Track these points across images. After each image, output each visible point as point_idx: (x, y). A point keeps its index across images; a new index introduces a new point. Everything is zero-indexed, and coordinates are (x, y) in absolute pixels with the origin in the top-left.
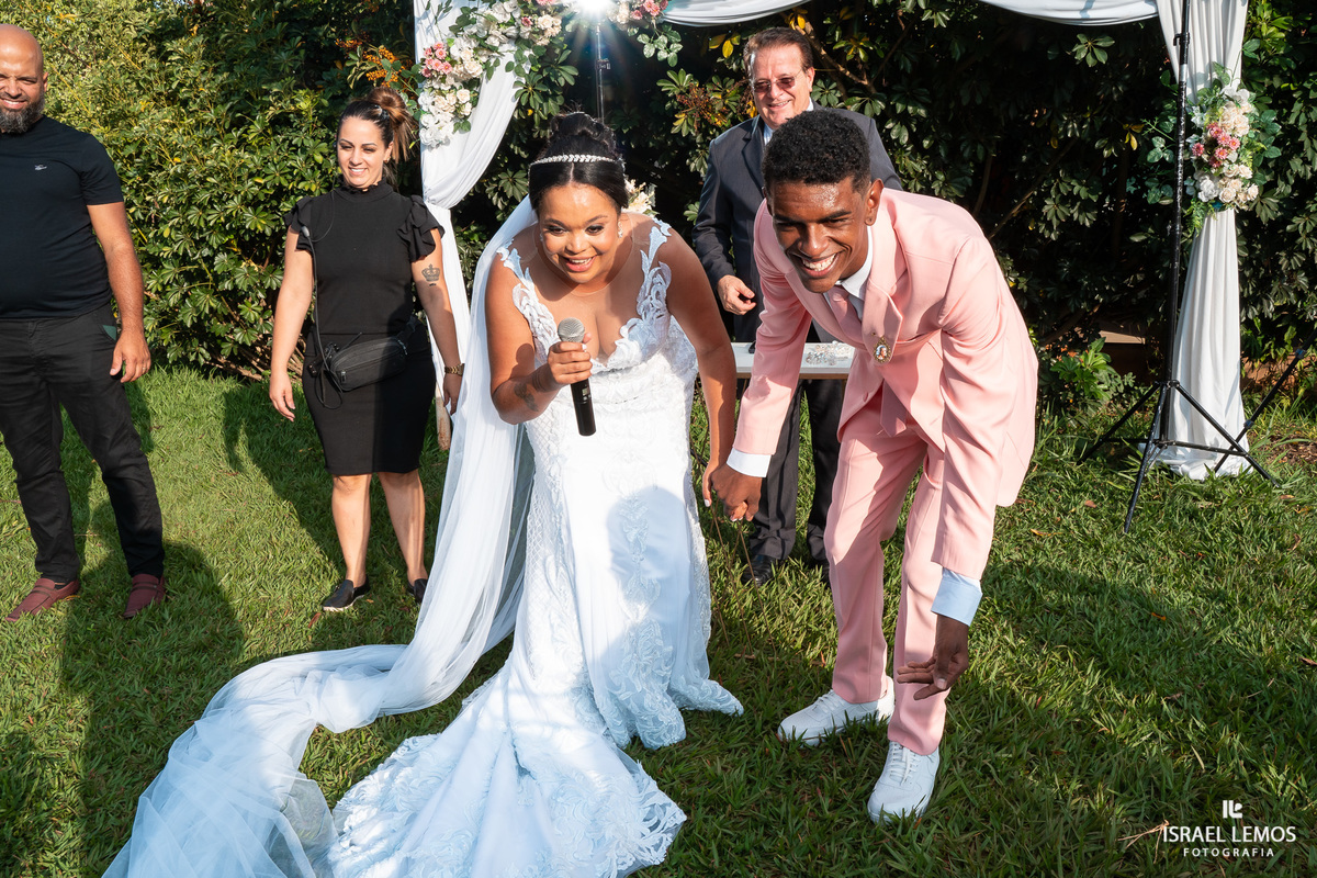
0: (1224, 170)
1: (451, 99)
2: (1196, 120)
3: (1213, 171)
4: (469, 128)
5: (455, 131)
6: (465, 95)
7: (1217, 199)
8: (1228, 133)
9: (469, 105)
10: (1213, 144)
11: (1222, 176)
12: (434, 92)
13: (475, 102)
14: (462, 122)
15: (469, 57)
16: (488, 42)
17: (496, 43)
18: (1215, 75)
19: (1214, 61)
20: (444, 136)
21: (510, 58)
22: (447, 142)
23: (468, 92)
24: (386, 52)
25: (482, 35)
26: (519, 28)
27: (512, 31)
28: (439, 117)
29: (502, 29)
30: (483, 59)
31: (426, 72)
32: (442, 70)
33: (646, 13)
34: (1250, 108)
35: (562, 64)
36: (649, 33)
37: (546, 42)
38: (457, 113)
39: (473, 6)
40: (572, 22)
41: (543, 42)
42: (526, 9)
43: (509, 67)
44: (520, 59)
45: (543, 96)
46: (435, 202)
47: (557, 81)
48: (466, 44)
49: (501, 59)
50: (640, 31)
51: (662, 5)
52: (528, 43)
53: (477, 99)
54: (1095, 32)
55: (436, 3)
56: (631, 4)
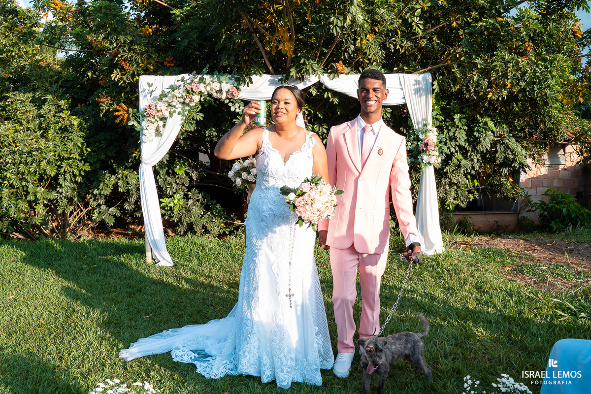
0: (430, 153)
1: (156, 124)
2: (420, 137)
3: (427, 153)
4: (162, 135)
5: (156, 136)
6: (161, 123)
7: (429, 162)
8: (431, 141)
9: (162, 127)
10: (426, 145)
11: (430, 155)
12: (148, 122)
13: (164, 126)
14: (158, 133)
15: (165, 109)
16: (172, 104)
17: (175, 104)
18: (424, 122)
19: (424, 117)
20: (151, 138)
21: (180, 110)
22: (152, 141)
23: (162, 122)
24: (123, 105)
25: (170, 101)
26: (185, 99)
27: (182, 100)
28: (150, 131)
29: (178, 99)
30: (169, 110)
31: (147, 114)
32: (154, 113)
33: (233, 95)
34: (437, 134)
35: (198, 112)
36: (232, 102)
37: (194, 104)
38: (157, 130)
39: (167, 91)
40: (203, 97)
41: (193, 104)
42: (188, 92)
43: (179, 113)
44: (184, 110)
45: (192, 124)
46: (147, 164)
47: (197, 119)
48: (163, 105)
49: (176, 110)
50: (230, 102)
51: (239, 93)
52: (188, 105)
53: (165, 124)
54: (386, 107)
55: (151, 89)
56: (227, 92)
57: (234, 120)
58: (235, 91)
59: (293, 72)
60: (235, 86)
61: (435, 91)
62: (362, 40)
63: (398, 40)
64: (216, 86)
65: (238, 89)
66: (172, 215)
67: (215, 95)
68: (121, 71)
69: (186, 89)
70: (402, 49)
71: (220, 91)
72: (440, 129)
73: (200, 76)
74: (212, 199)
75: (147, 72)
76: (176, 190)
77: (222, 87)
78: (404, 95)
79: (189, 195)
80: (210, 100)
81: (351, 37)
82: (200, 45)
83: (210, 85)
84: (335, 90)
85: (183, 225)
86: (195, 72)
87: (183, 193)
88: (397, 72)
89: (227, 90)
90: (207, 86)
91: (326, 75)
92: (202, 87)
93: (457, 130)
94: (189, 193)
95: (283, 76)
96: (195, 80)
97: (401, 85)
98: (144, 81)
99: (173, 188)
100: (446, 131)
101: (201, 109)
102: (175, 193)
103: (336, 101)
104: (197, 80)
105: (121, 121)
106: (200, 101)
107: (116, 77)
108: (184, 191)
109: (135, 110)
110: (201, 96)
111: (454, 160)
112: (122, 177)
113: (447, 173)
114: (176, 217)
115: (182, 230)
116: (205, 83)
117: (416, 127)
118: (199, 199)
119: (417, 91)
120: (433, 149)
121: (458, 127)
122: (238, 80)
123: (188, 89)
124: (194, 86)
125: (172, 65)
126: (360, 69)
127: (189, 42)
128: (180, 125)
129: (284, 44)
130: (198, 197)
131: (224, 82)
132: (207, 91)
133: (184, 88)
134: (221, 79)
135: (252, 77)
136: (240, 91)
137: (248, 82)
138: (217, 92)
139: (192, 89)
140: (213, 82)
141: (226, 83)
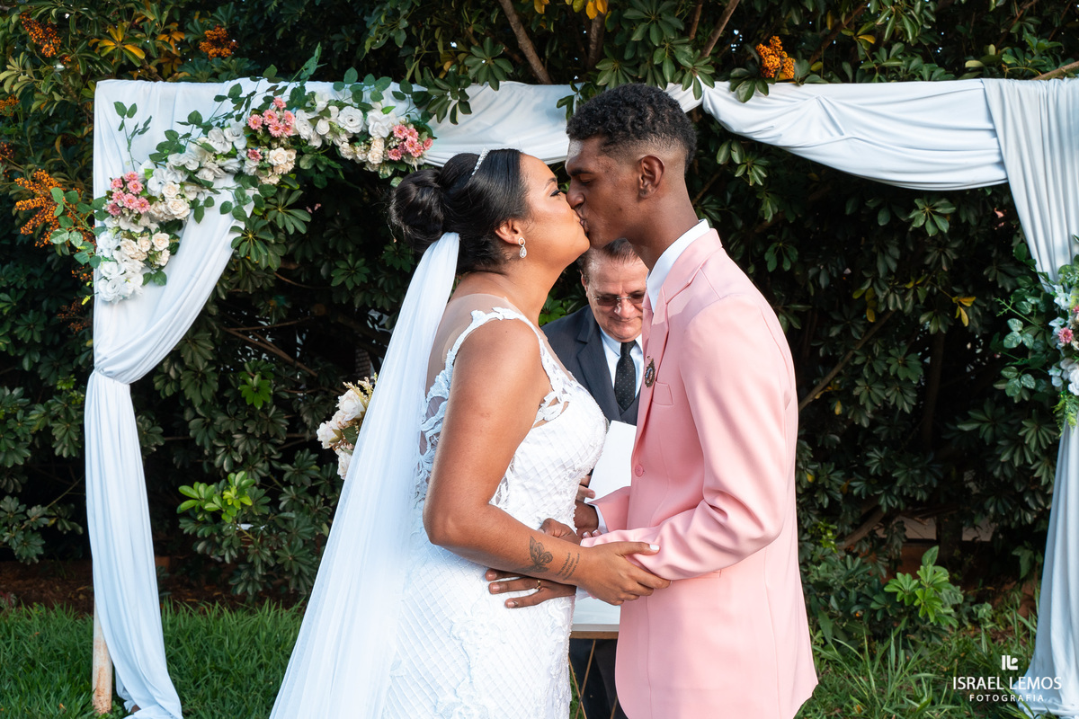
1: (144, 244)
2: (1060, 300)
4: (164, 281)
5: (144, 284)
6: (162, 241)
9: (167, 253)
12: (121, 234)
13: (174, 249)
14: (155, 273)
15: (173, 194)
16: (199, 176)
17: (210, 178)
20: (129, 290)
21: (228, 197)
22: (132, 298)
23: (166, 236)
24: (46, 176)
25: (193, 167)
26: (243, 161)
27: (233, 164)
28: (125, 266)
29: (220, 161)
30: (192, 197)
31: (113, 207)
32: (135, 205)
33: (408, 154)
35: (290, 207)
37: (275, 180)
38: (150, 260)
39: (182, 130)
40: (307, 157)
41: (271, 179)
42: (253, 138)
43: (225, 209)
44: (241, 199)
45: (269, 246)
46: (111, 374)
48: (169, 178)
49: (215, 197)
51: (426, 144)
52: (254, 181)
53: (177, 245)
54: (932, 196)
55: (130, 123)
56: (387, 141)
58: (413, 138)
64: (350, 120)
65: (421, 128)
66: (217, 539)
67: (345, 150)
69: (247, 128)
73: (293, 85)
75: (123, 69)
76: (245, 455)
77: (371, 123)
78: (1000, 154)
79: (284, 472)
80: (329, 166)
83: (329, 115)
85: (251, 573)
86: (273, 69)
87: (267, 465)
88: (979, 73)
89: (386, 135)
90: (317, 119)
91: (722, 86)
92: (300, 123)
94: (287, 467)
95: (574, 89)
96: (278, 97)
97: (991, 119)
99: (236, 449)
101: (301, 197)
103: (757, 176)
104: (286, 97)
105: (39, 231)
106: (297, 169)
107: (17, 82)
108: (269, 460)
109: (75, 195)
112: (67, 412)
114: (230, 546)
116: (308, 110)
117: (1043, 266)
118: (318, 487)
122: (421, 101)
123: (254, 127)
124: (272, 118)
125: (226, 52)
128: (228, 249)
130: (313, 480)
131: (378, 105)
132: (322, 137)
133: (242, 123)
134: (367, 96)
135: (469, 91)
136: (431, 137)
137: (454, 108)
138: (353, 140)
139: (265, 128)
140: (341, 106)
141: (386, 110)
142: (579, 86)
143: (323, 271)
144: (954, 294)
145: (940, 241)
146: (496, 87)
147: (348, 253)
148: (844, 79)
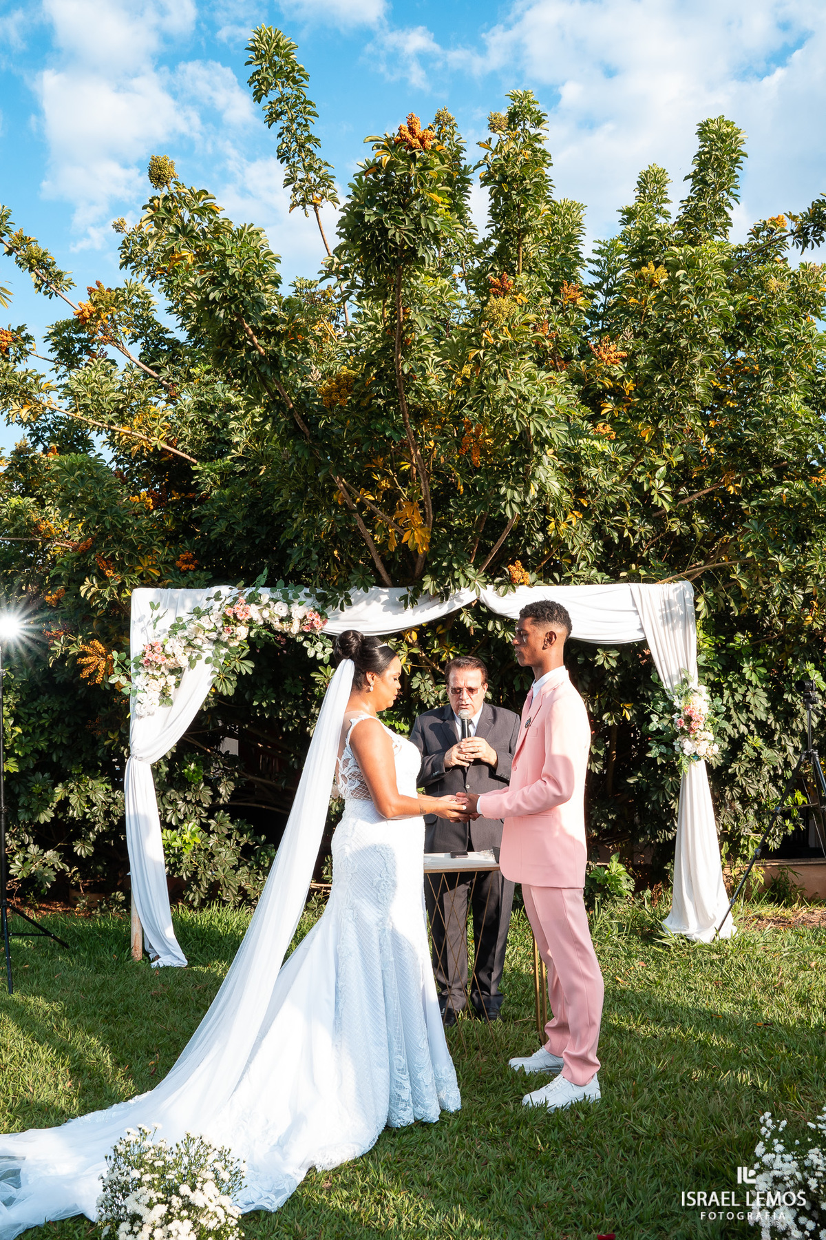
0: (697, 735)
1: (162, 681)
2: (677, 704)
3: (692, 736)
4: (172, 703)
5: (161, 705)
6: (172, 679)
7: (695, 753)
8: (698, 713)
9: (173, 687)
10: (689, 719)
11: (696, 739)
12: (148, 676)
13: (177, 684)
14: (166, 699)
15: (180, 653)
16: (195, 642)
17: (200, 644)
18: (683, 676)
19: (682, 666)
20: (151, 710)
21: (208, 654)
22: (153, 714)
23: (174, 677)
24: (97, 643)
25: (191, 638)
26: (220, 634)
27: (214, 636)
28: (151, 695)
29: (207, 634)
30: (189, 654)
31: (146, 662)
32: (159, 661)
33: (313, 627)
34: (708, 697)
35: (242, 659)
36: (311, 640)
37: (237, 644)
38: (164, 693)
39: (186, 618)
40: (255, 631)
41: (235, 644)
42: (227, 620)
43: (208, 661)
44: (216, 655)
45: (231, 682)
46: (141, 759)
47: (241, 672)
48: (178, 644)
49: (202, 654)
50: (306, 639)
51: (324, 623)
52: (226, 645)
53: (179, 682)
54: (607, 647)
55: (156, 614)
56: (301, 621)
57: (313, 675)
58: (317, 619)
59: (429, 584)
60: (316, 610)
61: (702, 616)
62: (557, 524)
63: (625, 520)
64: (281, 609)
65: (322, 614)
66: (178, 865)
67: (277, 626)
68: (98, 580)
69: (224, 614)
70: (634, 536)
71: (288, 619)
72: (716, 689)
73: (249, 590)
74: (257, 833)
75: (148, 582)
76: (185, 815)
77: (293, 611)
78: (641, 624)
79: (210, 824)
80: (267, 635)
81: (537, 520)
82: (250, 532)
83: (269, 607)
84: (509, 615)
85: (199, 886)
86: (242, 583)
87: (198, 821)
88: (628, 580)
89: (301, 617)
90: (262, 609)
91: (490, 587)
92: (254, 612)
93: (748, 690)
94: (212, 821)
95: (409, 590)
96: (241, 598)
97: (634, 604)
98: (142, 599)
99: (179, 811)
100: (727, 693)
101: (249, 653)
102: (181, 822)
104: (246, 597)
105: (93, 675)
106: (248, 638)
107: (88, 590)
108: (200, 817)
109: (124, 654)
110: (251, 629)
111: (747, 749)
113: (735, 775)
114: (186, 870)
115: (197, 897)
116: (257, 604)
117: (667, 686)
118: (231, 834)
119: (668, 618)
120: (702, 727)
121: (750, 683)
122: (322, 599)
123: (228, 615)
124: (239, 609)
125: (192, 567)
126: (556, 575)
127: (230, 525)
128: (209, 684)
129: (413, 532)
130: (229, 829)
131: (297, 601)
132: (264, 619)
133: (221, 613)
134: (290, 595)
135: (350, 592)
136: (327, 618)
137: (342, 602)
138: (282, 620)
139: (235, 615)
140: (276, 601)
141: (301, 604)
142: (411, 588)
143: (247, 696)
144: (621, 702)
145: (612, 672)
146: (366, 591)
147: (262, 685)
148: (556, 583)
